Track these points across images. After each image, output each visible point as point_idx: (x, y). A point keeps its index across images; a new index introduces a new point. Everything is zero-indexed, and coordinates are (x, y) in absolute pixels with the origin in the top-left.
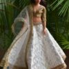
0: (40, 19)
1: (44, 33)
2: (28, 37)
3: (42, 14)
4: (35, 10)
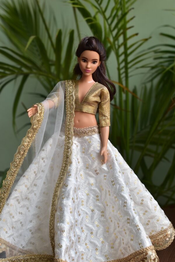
0: (92, 120)
1: (102, 158)
3: (99, 105)
4: (79, 95)
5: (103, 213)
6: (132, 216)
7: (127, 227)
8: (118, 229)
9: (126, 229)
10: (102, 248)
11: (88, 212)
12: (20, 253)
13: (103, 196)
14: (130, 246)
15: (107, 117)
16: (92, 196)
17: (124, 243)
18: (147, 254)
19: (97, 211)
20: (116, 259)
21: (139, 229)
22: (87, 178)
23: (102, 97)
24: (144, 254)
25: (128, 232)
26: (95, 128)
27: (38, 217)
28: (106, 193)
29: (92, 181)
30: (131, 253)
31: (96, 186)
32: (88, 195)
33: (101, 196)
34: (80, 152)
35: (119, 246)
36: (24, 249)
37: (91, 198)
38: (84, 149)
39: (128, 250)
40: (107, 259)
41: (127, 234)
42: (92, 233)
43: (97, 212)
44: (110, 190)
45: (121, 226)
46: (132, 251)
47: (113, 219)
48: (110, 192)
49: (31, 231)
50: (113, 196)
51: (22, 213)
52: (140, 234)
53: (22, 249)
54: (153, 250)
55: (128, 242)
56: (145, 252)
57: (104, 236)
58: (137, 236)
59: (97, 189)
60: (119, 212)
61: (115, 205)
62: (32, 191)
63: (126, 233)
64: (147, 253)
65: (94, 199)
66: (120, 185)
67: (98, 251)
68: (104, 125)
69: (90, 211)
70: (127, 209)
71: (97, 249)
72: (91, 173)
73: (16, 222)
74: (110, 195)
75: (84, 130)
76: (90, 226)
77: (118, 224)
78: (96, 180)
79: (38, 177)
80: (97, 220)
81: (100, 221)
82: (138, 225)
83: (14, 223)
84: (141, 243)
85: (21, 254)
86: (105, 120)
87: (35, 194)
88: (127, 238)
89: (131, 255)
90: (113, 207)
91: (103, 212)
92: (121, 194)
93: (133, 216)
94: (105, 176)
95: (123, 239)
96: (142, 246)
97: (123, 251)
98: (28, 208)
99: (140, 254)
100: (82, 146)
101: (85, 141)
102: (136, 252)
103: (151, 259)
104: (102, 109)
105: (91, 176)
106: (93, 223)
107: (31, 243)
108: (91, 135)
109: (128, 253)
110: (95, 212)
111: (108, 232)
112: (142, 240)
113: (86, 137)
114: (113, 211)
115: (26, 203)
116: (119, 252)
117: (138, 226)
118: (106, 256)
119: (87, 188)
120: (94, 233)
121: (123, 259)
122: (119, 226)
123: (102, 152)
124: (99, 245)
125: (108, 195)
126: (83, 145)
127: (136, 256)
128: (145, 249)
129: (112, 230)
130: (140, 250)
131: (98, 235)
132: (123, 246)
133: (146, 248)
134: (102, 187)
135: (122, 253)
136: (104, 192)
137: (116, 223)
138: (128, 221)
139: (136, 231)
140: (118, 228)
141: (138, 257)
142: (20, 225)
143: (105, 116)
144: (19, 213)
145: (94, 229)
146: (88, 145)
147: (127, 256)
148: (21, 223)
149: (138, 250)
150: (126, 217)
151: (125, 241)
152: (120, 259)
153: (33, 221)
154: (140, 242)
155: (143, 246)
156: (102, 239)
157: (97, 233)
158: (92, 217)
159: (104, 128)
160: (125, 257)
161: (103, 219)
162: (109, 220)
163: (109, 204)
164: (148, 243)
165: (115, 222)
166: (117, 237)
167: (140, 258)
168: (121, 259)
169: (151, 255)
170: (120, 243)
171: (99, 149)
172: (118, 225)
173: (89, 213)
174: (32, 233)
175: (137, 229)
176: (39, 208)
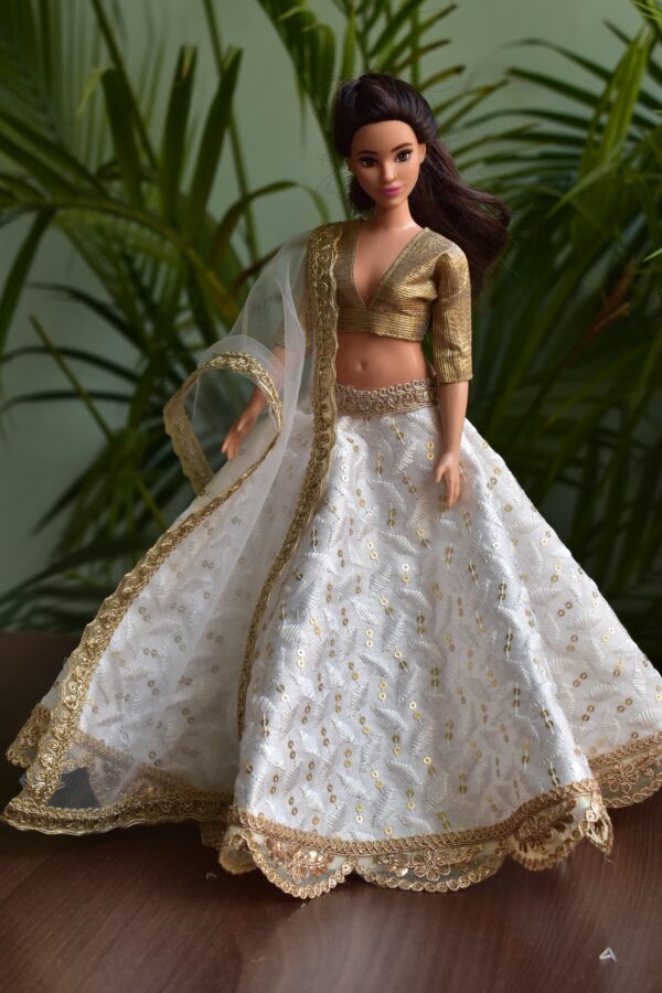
0: (413, 357)
1: (442, 488)
2: (282, 525)
3: (434, 311)
4: (360, 276)
5: (436, 675)
6: (529, 682)
7: (510, 716)
8: (482, 726)
9: (508, 723)
10: (429, 788)
11: (387, 670)
12: (144, 780)
13: (441, 618)
14: (518, 779)
15: (459, 350)
16: (403, 618)
17: (501, 774)
18: (572, 805)
19: (417, 667)
20: (472, 828)
21: (552, 723)
22: (387, 557)
23: (442, 283)
24: (565, 804)
25: (513, 735)
26: (417, 388)
27: (215, 669)
28: (449, 611)
29: (406, 566)
30: (522, 804)
31: (419, 586)
32: (389, 611)
33: (433, 618)
34: (370, 468)
35: (486, 784)
36: (158, 768)
37: (401, 623)
38: (383, 459)
39: (513, 796)
40: (445, 827)
41: (510, 741)
42: (396, 739)
43: (416, 670)
44: (462, 596)
45: (492, 715)
46: (526, 797)
47: (468, 695)
48: (464, 602)
49: (185, 711)
50: (470, 616)
51: (154, 654)
52: (554, 738)
53: (153, 766)
54: (595, 795)
55: (514, 768)
56: (566, 799)
57: (437, 749)
58: (542, 746)
59: (419, 594)
60: (487, 668)
61: (477, 645)
62: (197, 584)
63: (507, 739)
64: (575, 802)
65: (411, 625)
66: (494, 578)
67: (415, 797)
68: (447, 379)
69: (394, 665)
70: (513, 657)
71: (410, 793)
72: (403, 540)
73: (130, 679)
74: (461, 613)
75: (381, 398)
76: (393, 714)
77: (484, 709)
78: (420, 565)
79: (218, 539)
80: (417, 695)
81: (425, 701)
82: (546, 711)
83: (124, 682)
84: (554, 769)
85: (148, 782)
86: (451, 361)
87: (206, 595)
88: (510, 754)
89: (520, 810)
90: (470, 654)
91: (436, 671)
92: (496, 610)
93: (533, 681)
94: (449, 550)
95: (497, 760)
96: (557, 779)
97: (498, 800)
98: (177, 639)
99: (549, 806)
100: (372, 449)
101: (386, 432)
102: (537, 798)
103: (586, 822)
104: (443, 323)
105: (404, 552)
106: (402, 707)
107: (184, 750)
108: (405, 413)
109: (510, 804)
110: (411, 668)
111: (450, 736)
112: (557, 760)
113: (389, 420)
114: (470, 666)
115: (172, 620)
116: (485, 805)
117: (548, 714)
118: (439, 816)
119: (389, 591)
120: (405, 737)
121: (496, 826)
122: (485, 718)
123: (441, 470)
124: (419, 779)
125: (455, 615)
126: (379, 445)
127: (537, 811)
128: (567, 790)
129: (462, 731)
130: (551, 791)
131: (418, 748)
132: (497, 781)
133: (571, 787)
134: (436, 587)
135: (494, 807)
136: (442, 606)
137: (478, 707)
138: (517, 698)
139: (539, 730)
140: (482, 722)
141: (542, 814)
142: (147, 691)
143: (453, 347)
144: (146, 652)
145: (406, 726)
146: (393, 447)
147: (507, 815)
148: (149, 685)
149: (543, 791)
150: (511, 685)
151: (503, 768)
152: (485, 829)
153: (195, 683)
154: (552, 767)
155: (561, 778)
156: (428, 761)
157: (413, 739)
158: (400, 687)
159: (449, 386)
160: (502, 820)
161: (434, 693)
162: (457, 699)
163: (457, 643)
164: (578, 771)
165: (473, 705)
166: (479, 754)
167: (550, 817)
168: (491, 828)
169: (588, 809)
170: (487, 773)
171: (431, 457)
172: (483, 714)
173: (391, 670)
174: (191, 720)
175: (543, 724)
176: (220, 640)
